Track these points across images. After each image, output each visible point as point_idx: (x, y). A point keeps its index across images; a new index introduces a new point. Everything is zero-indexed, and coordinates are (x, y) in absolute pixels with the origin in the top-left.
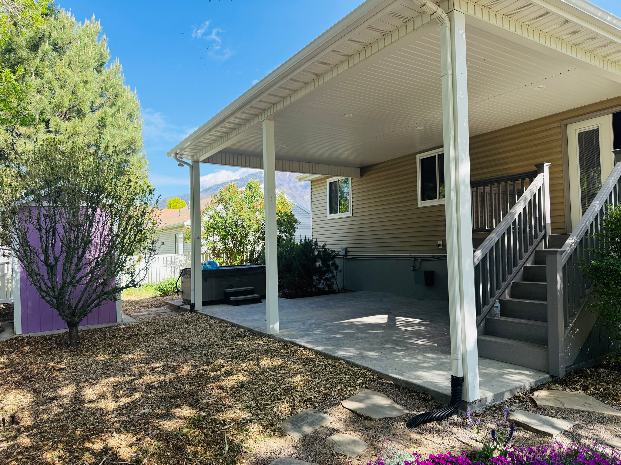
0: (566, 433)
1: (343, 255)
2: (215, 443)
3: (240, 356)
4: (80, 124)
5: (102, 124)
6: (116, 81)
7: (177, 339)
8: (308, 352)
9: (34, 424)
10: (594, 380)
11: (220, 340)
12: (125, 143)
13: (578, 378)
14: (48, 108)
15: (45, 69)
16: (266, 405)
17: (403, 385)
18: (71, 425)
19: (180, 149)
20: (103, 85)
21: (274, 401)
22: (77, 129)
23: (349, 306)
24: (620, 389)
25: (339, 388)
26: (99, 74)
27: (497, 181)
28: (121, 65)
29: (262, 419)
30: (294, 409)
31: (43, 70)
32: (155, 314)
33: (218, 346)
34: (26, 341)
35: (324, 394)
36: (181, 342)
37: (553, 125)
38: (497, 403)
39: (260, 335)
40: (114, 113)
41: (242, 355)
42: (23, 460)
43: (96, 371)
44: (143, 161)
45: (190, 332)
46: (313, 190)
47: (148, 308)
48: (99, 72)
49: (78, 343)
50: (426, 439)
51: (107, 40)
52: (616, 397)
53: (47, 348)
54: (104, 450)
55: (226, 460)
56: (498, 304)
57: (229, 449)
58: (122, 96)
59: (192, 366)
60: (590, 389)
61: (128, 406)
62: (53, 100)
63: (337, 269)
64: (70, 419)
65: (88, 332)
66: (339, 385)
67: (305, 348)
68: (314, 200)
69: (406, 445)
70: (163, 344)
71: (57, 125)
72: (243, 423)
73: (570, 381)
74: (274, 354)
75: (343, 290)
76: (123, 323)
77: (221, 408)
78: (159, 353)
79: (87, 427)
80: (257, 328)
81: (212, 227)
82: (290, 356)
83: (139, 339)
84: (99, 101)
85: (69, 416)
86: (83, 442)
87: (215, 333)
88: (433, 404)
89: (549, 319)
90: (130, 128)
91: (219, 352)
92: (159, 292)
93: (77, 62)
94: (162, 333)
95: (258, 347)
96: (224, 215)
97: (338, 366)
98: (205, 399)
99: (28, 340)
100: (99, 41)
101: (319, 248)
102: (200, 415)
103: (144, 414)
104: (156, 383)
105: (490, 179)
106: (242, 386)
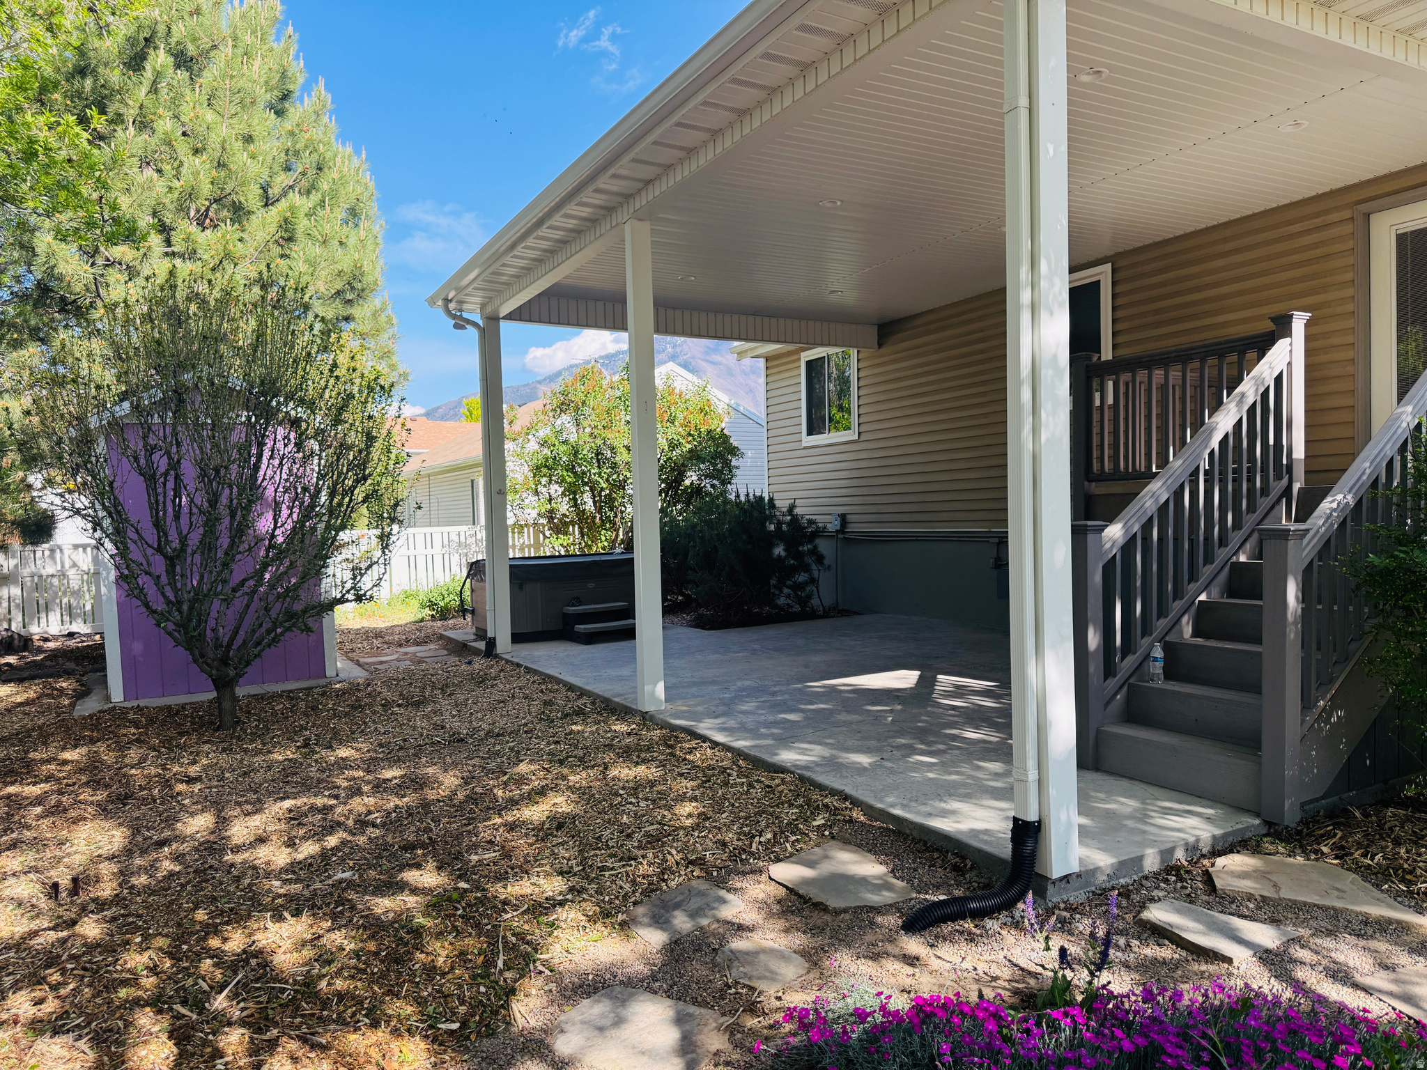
0: (1266, 957)
1: (837, 531)
2: (476, 951)
3: (570, 759)
4: (239, 235)
5: (287, 236)
6: (315, 133)
7: (447, 716)
8: (717, 754)
9: (117, 895)
10: (1368, 835)
11: (536, 720)
12: (339, 276)
13: (1331, 828)
14: (167, 201)
15: (161, 111)
16: (603, 869)
17: (915, 833)
18: (187, 903)
19: (456, 289)
20: (289, 144)
21: (621, 860)
22: (231, 247)
23: (838, 649)
24: (1424, 857)
25: (769, 836)
26: (279, 119)
27: (1182, 357)
28: (329, 96)
29: (588, 900)
30: (664, 880)
31: (155, 114)
32: (411, 661)
33: (530, 735)
34: (130, 716)
35: (734, 849)
36: (453, 723)
37: (1335, 217)
38: (1123, 881)
39: (623, 711)
40: (314, 208)
41: (575, 757)
42: (75, 972)
43: (261, 785)
44: (383, 318)
45: (478, 701)
46: (770, 379)
47: (401, 646)
48: (280, 113)
49: (237, 722)
50: (940, 958)
51: (296, 37)
52: (1408, 877)
53: (173, 732)
54: (244, 956)
55: (494, 988)
56: (1158, 652)
57: (505, 964)
58: (330, 168)
59: (463, 778)
60: (1352, 854)
61: (311, 865)
62: (176, 181)
63: (822, 563)
64: (189, 888)
65: (260, 698)
66: (770, 829)
67: (715, 744)
68: (771, 402)
69: (891, 969)
70: (414, 728)
71: (187, 240)
72: (545, 908)
73: (1310, 835)
74: (643, 755)
75: (835, 612)
76: (339, 679)
77: (507, 873)
78: (401, 748)
79: (217, 907)
80: (619, 695)
81: (546, 466)
82: (678, 760)
83: (367, 715)
84: (282, 180)
85: (188, 883)
86: (205, 939)
87: (529, 706)
88: (975, 879)
89: (1266, 688)
90: (352, 241)
91: (528, 749)
92: (428, 611)
93: (228, 93)
94: (418, 704)
95: (613, 740)
96: (573, 438)
97: (778, 786)
98: (476, 854)
99: (135, 714)
100: (278, 39)
101: (777, 513)
102: (456, 889)
103: (340, 881)
104: (377, 815)
105: (1163, 354)
106: (560, 827)
